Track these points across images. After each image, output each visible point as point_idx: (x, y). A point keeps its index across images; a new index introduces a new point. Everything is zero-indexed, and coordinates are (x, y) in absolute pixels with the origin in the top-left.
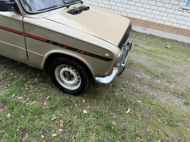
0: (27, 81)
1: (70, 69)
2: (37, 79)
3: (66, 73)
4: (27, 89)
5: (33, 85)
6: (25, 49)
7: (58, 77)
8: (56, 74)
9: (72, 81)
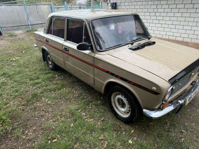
0: (92, 101)
1: (122, 97)
2: (99, 101)
3: (120, 100)
4: (90, 108)
5: (95, 105)
6: (93, 77)
7: (114, 102)
8: (112, 100)
9: (124, 108)
